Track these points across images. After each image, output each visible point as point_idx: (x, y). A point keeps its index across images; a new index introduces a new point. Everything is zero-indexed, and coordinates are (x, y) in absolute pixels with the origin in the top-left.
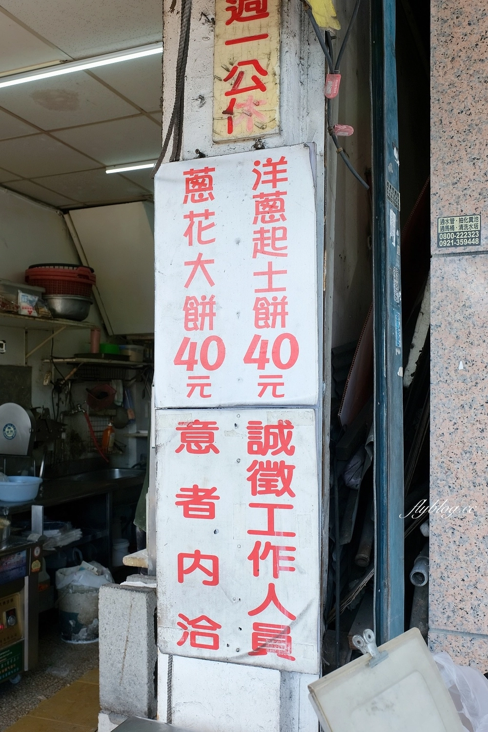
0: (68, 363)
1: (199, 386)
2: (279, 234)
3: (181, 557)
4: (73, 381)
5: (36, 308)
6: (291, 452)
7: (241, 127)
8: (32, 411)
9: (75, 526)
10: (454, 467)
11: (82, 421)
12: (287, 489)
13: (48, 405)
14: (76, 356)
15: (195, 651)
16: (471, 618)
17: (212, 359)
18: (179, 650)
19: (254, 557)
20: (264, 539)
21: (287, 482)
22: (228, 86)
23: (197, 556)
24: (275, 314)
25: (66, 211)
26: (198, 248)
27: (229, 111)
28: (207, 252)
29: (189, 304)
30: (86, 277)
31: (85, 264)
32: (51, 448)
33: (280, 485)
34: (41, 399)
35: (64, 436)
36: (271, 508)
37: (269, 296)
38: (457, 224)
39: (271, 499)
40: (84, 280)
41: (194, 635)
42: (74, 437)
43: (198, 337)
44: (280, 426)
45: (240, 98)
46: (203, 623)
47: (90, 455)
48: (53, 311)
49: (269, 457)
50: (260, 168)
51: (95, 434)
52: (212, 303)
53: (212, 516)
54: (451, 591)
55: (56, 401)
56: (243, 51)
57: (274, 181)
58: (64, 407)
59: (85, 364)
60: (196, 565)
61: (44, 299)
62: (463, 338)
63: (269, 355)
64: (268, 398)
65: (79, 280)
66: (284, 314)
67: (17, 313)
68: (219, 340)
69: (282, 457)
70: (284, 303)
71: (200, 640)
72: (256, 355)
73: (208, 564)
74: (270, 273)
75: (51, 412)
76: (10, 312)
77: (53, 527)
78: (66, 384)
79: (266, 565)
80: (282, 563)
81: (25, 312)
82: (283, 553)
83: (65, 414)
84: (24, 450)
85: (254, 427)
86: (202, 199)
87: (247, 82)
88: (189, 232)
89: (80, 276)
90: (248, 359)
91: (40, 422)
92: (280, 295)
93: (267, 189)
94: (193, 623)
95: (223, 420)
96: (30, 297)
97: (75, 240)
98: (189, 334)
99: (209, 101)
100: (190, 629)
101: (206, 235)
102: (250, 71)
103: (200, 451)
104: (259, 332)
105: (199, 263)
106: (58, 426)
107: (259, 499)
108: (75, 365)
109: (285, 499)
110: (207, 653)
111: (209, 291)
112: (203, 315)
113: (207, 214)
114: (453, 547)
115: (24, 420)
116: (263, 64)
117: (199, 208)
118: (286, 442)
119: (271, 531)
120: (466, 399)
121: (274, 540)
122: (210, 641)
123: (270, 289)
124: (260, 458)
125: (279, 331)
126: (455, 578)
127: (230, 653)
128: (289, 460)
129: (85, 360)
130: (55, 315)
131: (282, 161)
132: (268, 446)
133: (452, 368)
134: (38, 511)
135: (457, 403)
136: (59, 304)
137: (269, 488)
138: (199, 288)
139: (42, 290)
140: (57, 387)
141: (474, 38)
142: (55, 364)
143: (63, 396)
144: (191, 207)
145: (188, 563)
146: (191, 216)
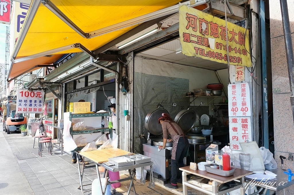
0: (217, 105)
1: (235, 114)
2: (245, 94)
3: (233, 137)
4: (218, 109)
5: (210, 94)
6: (247, 123)
7: (239, 80)
8: (210, 116)
9: (220, 142)
10: (277, 126)
11: (221, 118)
12: (247, 128)
13: (213, 115)
14: (219, 103)
15: (235, 150)
16: (281, 149)
17: (236, 110)
18: (233, 149)
19: (243, 137)
20: (244, 134)
21: (247, 127)
22: (237, 74)
23: (235, 137)
24: (245, 104)
25: (216, 71)
26: (234, 96)
27: (238, 78)
28: (235, 96)
29: (233, 103)
30: (221, 86)
31: (221, 83)
32: (214, 124)
33: (246, 127)
34: (211, 113)
35: (217, 121)
36: (245, 130)
37: (244, 102)
38: (276, 89)
39: (245, 129)
40: (221, 87)
41: (235, 147)
42: (219, 122)
43: (234, 107)
44: (246, 119)
45: (239, 76)
46: (236, 146)
47: (223, 126)
48: (213, 94)
49: (244, 123)
50: (242, 85)
51: (225, 121)
52: (236, 103)
53: (237, 131)
54: (278, 145)
55: (215, 114)
56: (239, 70)
57: (244, 87)
58: (216, 115)
59: (221, 105)
60: (235, 138)
61: (212, 92)
62: (278, 106)
63: (244, 110)
64: (244, 116)
65: (219, 87)
66: (246, 104)
67: (206, 95)
68: (237, 108)
69: (246, 123)
70: (246, 103)
71: (236, 148)
72: (242, 110)
73: (236, 138)
74: (244, 99)
75: (214, 116)
76: (204, 95)
77: (215, 141)
78: (217, 110)
79: (244, 138)
80: (247, 138)
81: (207, 95)
82: (247, 136)
83: (217, 116)
84: (208, 124)
85: (242, 119)
86: (234, 89)
87: (240, 74)
88: (233, 93)
89: (219, 86)
90: (241, 110)
91: (211, 118)
92: (245, 102)
93: (243, 88)
94: (235, 146)
95: (238, 118)
96: (208, 92)
97: (218, 77)
98: (233, 107)
99: (235, 76)
100: (234, 146)
101: (235, 94)
102: (240, 72)
103: (235, 123)
104: (243, 107)
105: (234, 97)
106: (215, 119)
107: (243, 129)
108: (219, 105)
109: (247, 129)
110: (237, 150)
111: (236, 101)
112: (235, 104)
113: (235, 91)
114: (278, 138)
115: (208, 118)
116: (242, 71)
117: (234, 90)
118: (247, 122)
119: (245, 133)
120: (279, 116)
121: (245, 135)
122: (237, 148)
123: (244, 101)
124: (243, 123)
125: (245, 107)
126: (278, 143)
127: (240, 150)
128: (247, 124)
129: (221, 104)
130: (214, 95)
131: (245, 84)
132: (244, 122)
133: (276, 111)
134: (212, 136)
135: (277, 116)
136: (215, 92)
137: (244, 128)
138: (234, 101)
139: (211, 90)
140: (215, 110)
141: (278, 61)
142: (214, 105)
143: (216, 113)
144: (233, 90)
145: (234, 138)
146: (233, 91)
